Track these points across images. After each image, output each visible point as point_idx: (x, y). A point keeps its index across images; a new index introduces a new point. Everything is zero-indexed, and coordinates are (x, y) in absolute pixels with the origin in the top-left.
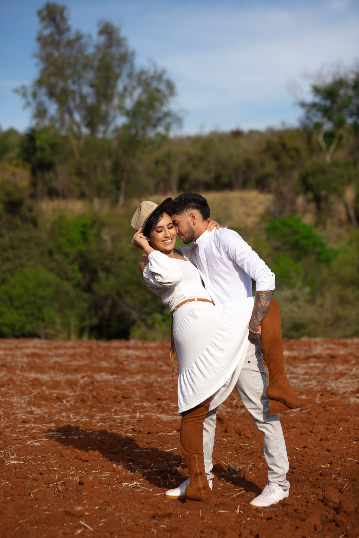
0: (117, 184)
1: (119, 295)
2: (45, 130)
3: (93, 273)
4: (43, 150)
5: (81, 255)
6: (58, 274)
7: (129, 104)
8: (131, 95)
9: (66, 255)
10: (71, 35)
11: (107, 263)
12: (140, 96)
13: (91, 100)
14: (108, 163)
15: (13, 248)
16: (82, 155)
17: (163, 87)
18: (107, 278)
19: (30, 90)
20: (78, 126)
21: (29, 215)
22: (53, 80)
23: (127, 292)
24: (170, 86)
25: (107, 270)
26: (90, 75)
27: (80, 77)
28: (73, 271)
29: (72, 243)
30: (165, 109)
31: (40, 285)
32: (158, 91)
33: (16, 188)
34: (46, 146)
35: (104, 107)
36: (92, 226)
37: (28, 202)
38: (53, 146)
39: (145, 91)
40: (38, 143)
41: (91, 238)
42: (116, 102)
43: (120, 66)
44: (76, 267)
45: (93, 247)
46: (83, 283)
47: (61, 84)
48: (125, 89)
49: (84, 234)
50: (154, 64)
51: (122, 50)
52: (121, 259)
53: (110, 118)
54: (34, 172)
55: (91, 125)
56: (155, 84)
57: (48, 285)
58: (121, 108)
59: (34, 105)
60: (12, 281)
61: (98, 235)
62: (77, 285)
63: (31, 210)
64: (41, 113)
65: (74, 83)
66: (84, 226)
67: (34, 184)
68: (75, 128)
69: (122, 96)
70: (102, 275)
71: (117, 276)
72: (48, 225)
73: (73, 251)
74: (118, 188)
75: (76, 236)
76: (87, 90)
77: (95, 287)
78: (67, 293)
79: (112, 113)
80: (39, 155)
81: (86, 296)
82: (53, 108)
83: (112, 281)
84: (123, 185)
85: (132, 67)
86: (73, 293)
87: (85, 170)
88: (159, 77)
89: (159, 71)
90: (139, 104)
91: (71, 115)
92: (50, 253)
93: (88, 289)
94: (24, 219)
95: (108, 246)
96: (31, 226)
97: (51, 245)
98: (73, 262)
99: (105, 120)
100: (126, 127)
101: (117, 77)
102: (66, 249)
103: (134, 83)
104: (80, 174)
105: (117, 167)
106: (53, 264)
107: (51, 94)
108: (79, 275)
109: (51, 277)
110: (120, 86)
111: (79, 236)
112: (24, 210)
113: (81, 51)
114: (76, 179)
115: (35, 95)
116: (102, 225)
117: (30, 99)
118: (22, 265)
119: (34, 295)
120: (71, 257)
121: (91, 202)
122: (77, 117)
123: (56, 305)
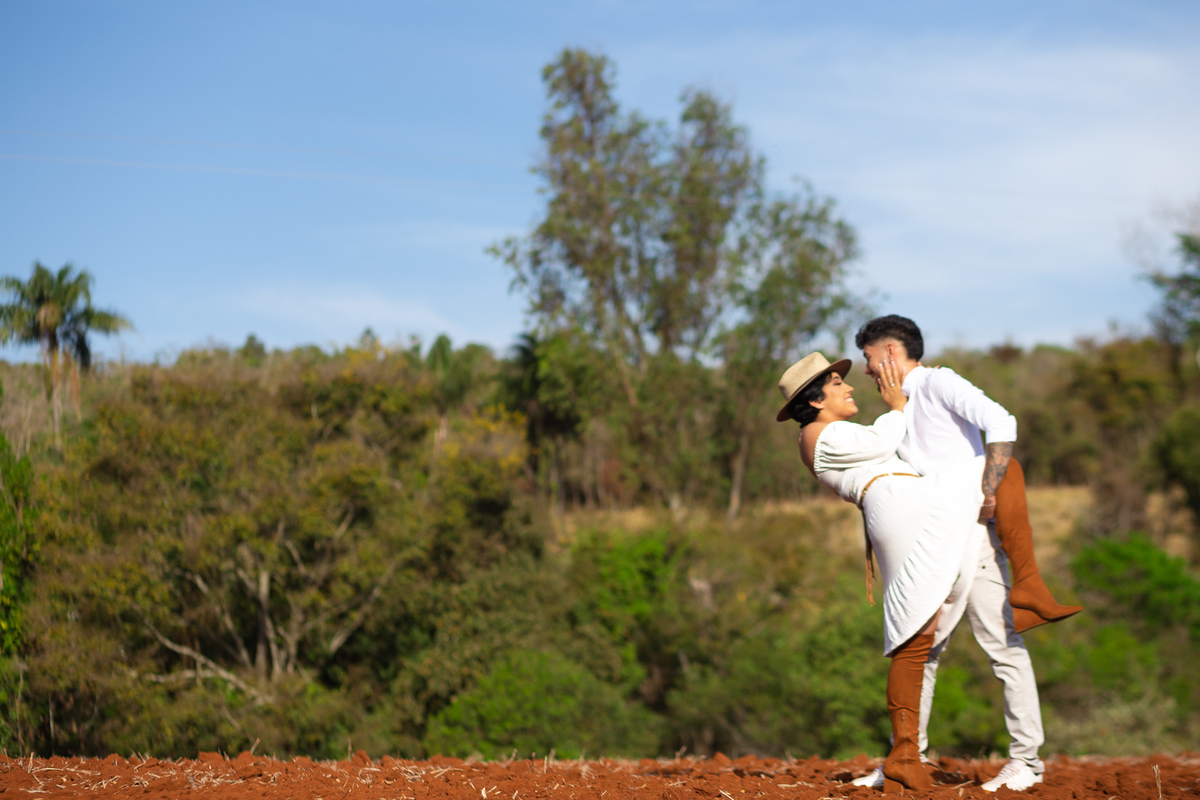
0: (724, 462)
1: (731, 717)
2: (557, 339)
3: (672, 665)
4: (555, 384)
5: (643, 623)
6: (590, 667)
7: (752, 278)
8: (757, 256)
9: (608, 624)
10: (620, 123)
11: (703, 643)
12: (778, 259)
13: (664, 271)
14: (702, 417)
15: (486, 608)
16: (643, 397)
17: (829, 239)
18: (703, 675)
19: (525, 248)
20: (636, 330)
21: (523, 531)
22: (578, 225)
23: (750, 710)
24: (846, 236)
25: (703, 660)
26: (663, 214)
27: (641, 217)
28: (625, 661)
29: (622, 597)
30: (834, 290)
31: (549, 690)
32: (819, 247)
33: (495, 468)
34: (560, 375)
35: (694, 287)
36: (666, 559)
37: (519, 502)
38: (577, 375)
39: (788, 249)
40: (544, 368)
41: (665, 586)
42: (721, 274)
43: (732, 192)
44: (630, 651)
45: (671, 605)
46: (647, 689)
47: (596, 234)
48: (743, 245)
49: (649, 575)
50: (808, 187)
51: (737, 156)
52: (735, 634)
53: (707, 312)
54: (532, 438)
55: (664, 326)
56: (811, 233)
57: (569, 691)
58: (733, 288)
59: (534, 281)
60: (487, 681)
61: (682, 578)
62: (635, 694)
63: (527, 520)
64: (550, 300)
65: (625, 232)
66: (650, 557)
67: (533, 463)
68: (629, 334)
69: (737, 261)
70: (690, 671)
71: (728, 673)
72: (566, 560)
73: (624, 617)
74: (728, 474)
75: (632, 580)
76: (654, 247)
77: (674, 698)
78: (611, 711)
79: (713, 300)
80: (544, 396)
81: (655, 719)
82: (577, 290)
83: (715, 682)
84: (738, 465)
85: (759, 194)
86: (626, 710)
87: (649, 429)
88: (821, 218)
89: (820, 203)
90: (774, 279)
91: (619, 303)
92: (572, 619)
93: (659, 705)
94: (512, 542)
95: (707, 604)
96: (528, 558)
97: (572, 601)
98: (625, 640)
99: (696, 317)
100: (747, 332)
101: (727, 215)
102: (608, 610)
103: (764, 231)
104: (640, 440)
105: (725, 425)
106: (578, 645)
107: (573, 258)
108: (639, 671)
109: (575, 672)
110: (731, 238)
111: (639, 579)
112: (511, 518)
113: (641, 158)
114: (631, 454)
115: (536, 260)
116: (691, 554)
117: (526, 268)
118: (507, 646)
119: (537, 712)
120: (620, 630)
121: (666, 504)
122: (633, 309)
123: (586, 737)
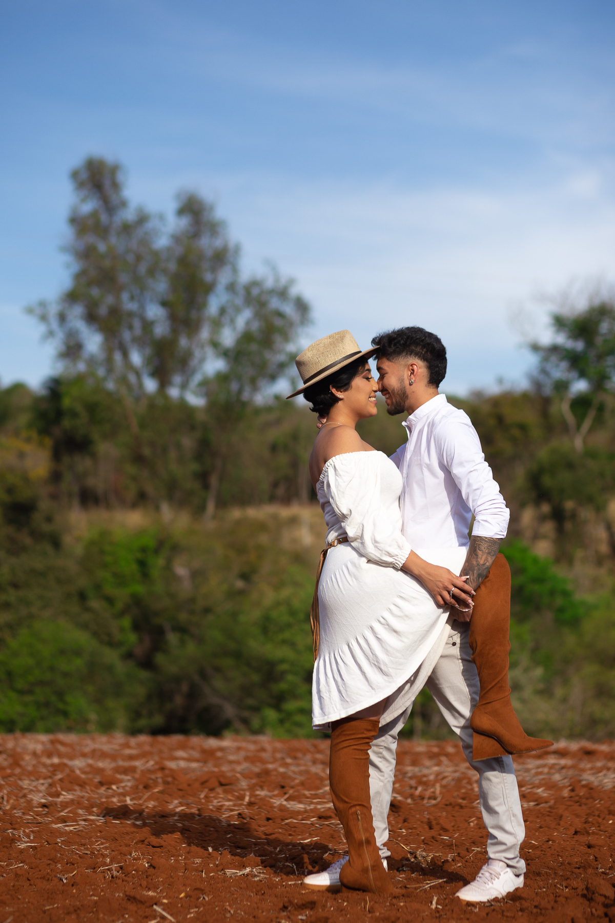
0: (203, 477)
1: (203, 674)
2: (80, 379)
3: (157, 635)
4: (74, 414)
5: (137, 601)
6: (95, 634)
7: (228, 338)
8: (232, 321)
9: (110, 600)
10: (129, 215)
11: (183, 617)
12: (248, 323)
13: (161, 330)
14: (188, 442)
15: (16, 586)
16: (142, 426)
17: (288, 309)
18: (183, 642)
19: (53, 310)
20: (138, 374)
21: (46, 528)
22: (95, 292)
23: (217, 669)
24: (302, 307)
25: (182, 630)
26: (161, 286)
27: (143, 288)
28: (122, 630)
29: (121, 580)
30: (291, 348)
31: (62, 652)
32: (280, 314)
33: (26, 479)
34: (79, 408)
35: (183, 342)
36: (157, 551)
37: (44, 505)
38: (92, 408)
39: (258, 315)
40: (66, 402)
41: (155, 573)
42: (205, 333)
43: (214, 270)
44: (126, 622)
45: (159, 587)
46: (139, 651)
47: (110, 300)
48: (223, 311)
49: (142, 564)
50: (274, 268)
51: (218, 243)
52: (207, 610)
53: (194, 362)
54: (56, 455)
55: (161, 374)
56: (275, 303)
57: (78, 653)
58: (215, 344)
59: (60, 335)
60: (13, 643)
61: (168, 567)
62: (129, 656)
63: (49, 519)
64: (72, 350)
65: (132, 298)
66: (144, 550)
67: (56, 477)
68: (132, 378)
69: (217, 324)
70: (172, 638)
71: (200, 640)
72: (79, 550)
73: (122, 595)
74: (206, 486)
75: (129, 567)
76: (154, 312)
77: (160, 659)
78: (110, 669)
79: (197, 353)
80: (66, 423)
81: (144, 674)
82: (93, 342)
83: (191, 648)
84: (214, 480)
85: (235, 271)
86: (121, 668)
87: (147, 451)
88: (283, 293)
89: (283, 281)
90: (246, 337)
91: (125, 355)
92: (82, 596)
93: (147, 663)
94: (37, 536)
95: (185, 588)
96: (49, 548)
97: (83, 582)
98: (122, 614)
99: (184, 363)
100: (222, 378)
101: (209, 288)
102: (109, 590)
103: (239, 301)
104: (139, 459)
105: (205, 449)
106: (86, 617)
107: (91, 318)
108: (132, 638)
109: (82, 638)
110: (214, 305)
111: (134, 567)
112: (37, 518)
113: (145, 242)
114: (131, 469)
115: (62, 318)
116: (176, 549)
117: (55, 325)
118: (31, 616)
119: (52, 669)
120: (119, 605)
121: (157, 508)
122: (136, 358)
123: (90, 689)
